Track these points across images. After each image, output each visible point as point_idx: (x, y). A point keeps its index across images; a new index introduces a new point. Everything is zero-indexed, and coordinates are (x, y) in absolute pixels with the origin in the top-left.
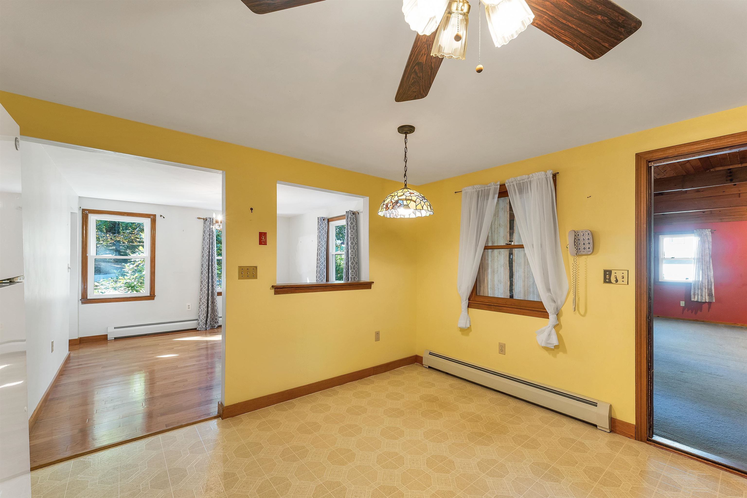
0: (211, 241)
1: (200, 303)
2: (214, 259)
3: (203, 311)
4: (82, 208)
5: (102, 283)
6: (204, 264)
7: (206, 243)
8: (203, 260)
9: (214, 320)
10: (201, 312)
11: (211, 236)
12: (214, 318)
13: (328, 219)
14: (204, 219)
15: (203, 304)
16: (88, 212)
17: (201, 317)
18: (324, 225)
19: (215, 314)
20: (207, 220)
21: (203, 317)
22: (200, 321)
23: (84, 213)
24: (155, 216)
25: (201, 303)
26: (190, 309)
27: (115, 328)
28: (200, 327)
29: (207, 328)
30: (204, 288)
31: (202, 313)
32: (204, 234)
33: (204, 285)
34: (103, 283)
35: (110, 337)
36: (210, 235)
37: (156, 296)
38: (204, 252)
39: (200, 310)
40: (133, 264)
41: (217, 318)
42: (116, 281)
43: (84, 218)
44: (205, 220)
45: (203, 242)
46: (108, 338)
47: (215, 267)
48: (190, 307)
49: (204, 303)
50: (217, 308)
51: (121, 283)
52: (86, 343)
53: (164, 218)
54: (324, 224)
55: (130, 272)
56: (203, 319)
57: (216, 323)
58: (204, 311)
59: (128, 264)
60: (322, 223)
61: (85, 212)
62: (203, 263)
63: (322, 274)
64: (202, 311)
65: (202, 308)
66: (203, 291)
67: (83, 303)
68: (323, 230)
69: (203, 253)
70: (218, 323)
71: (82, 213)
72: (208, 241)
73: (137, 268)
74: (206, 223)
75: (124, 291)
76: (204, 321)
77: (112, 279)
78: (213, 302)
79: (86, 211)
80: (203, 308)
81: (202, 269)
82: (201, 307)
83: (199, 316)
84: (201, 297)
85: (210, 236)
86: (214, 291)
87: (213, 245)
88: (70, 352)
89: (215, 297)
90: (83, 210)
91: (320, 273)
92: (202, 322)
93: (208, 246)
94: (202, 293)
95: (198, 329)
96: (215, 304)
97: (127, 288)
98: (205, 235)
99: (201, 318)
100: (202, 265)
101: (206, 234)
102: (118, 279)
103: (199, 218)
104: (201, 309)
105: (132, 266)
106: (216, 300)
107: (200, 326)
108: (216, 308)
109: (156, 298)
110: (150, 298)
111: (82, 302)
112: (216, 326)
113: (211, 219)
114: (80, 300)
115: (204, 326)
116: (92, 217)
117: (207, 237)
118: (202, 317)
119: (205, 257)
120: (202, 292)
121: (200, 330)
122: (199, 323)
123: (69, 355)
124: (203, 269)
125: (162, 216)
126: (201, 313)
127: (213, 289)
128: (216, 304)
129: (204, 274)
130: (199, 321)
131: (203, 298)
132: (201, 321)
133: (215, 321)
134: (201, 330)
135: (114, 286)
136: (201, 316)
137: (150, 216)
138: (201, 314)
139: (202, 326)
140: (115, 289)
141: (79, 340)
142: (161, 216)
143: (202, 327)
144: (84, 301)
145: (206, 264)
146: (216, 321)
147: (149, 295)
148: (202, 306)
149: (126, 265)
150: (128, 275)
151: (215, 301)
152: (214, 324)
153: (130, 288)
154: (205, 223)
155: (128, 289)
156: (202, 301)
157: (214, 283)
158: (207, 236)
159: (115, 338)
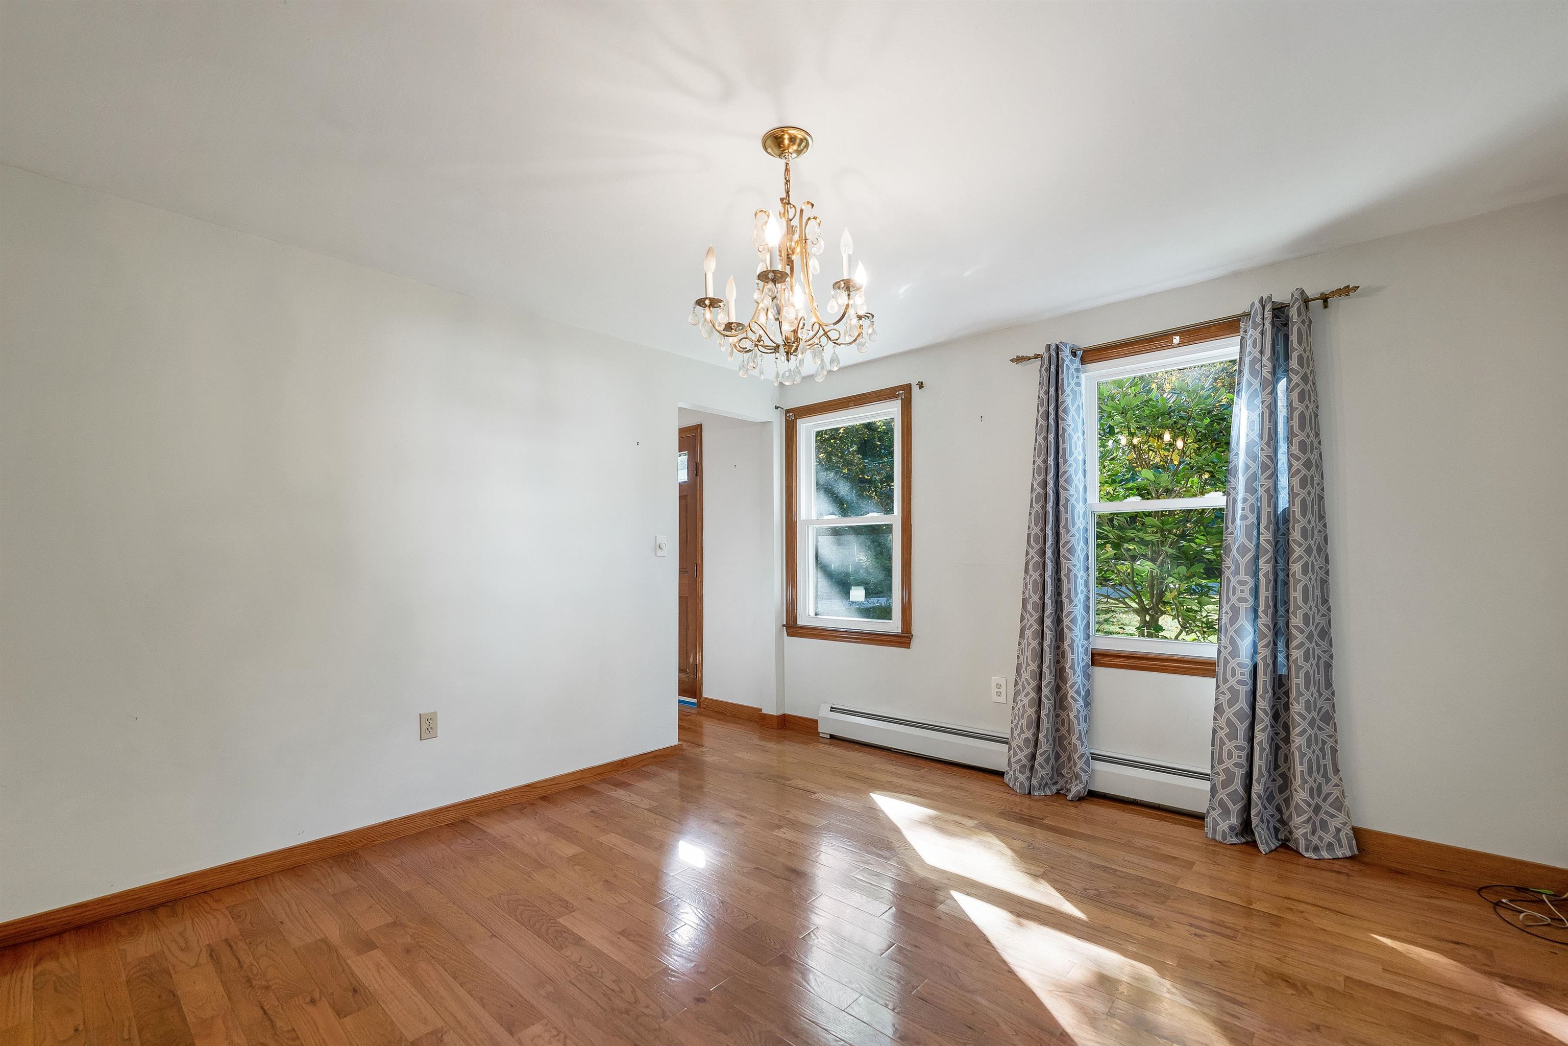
4: (784, 408)
22: (1012, 748)
23: (788, 419)
24: (908, 387)
26: (1000, 700)
27: (833, 709)
35: (823, 730)
37: (913, 636)
43: (789, 431)
46: (819, 732)
48: (1002, 690)
56: (1019, 747)
71: (786, 421)
79: (789, 415)
90: (787, 412)
95: (1006, 778)
103: (1019, 360)
109: (912, 643)
110: (900, 640)
111: (787, 632)
112: (1075, 791)
114: (782, 626)
116: (805, 426)
121: (1012, 785)
127: (1057, 637)
130: (1010, 750)
137: (897, 391)
144: (790, 628)
146: (1074, 771)
156: (1023, 677)
159: (832, 737)
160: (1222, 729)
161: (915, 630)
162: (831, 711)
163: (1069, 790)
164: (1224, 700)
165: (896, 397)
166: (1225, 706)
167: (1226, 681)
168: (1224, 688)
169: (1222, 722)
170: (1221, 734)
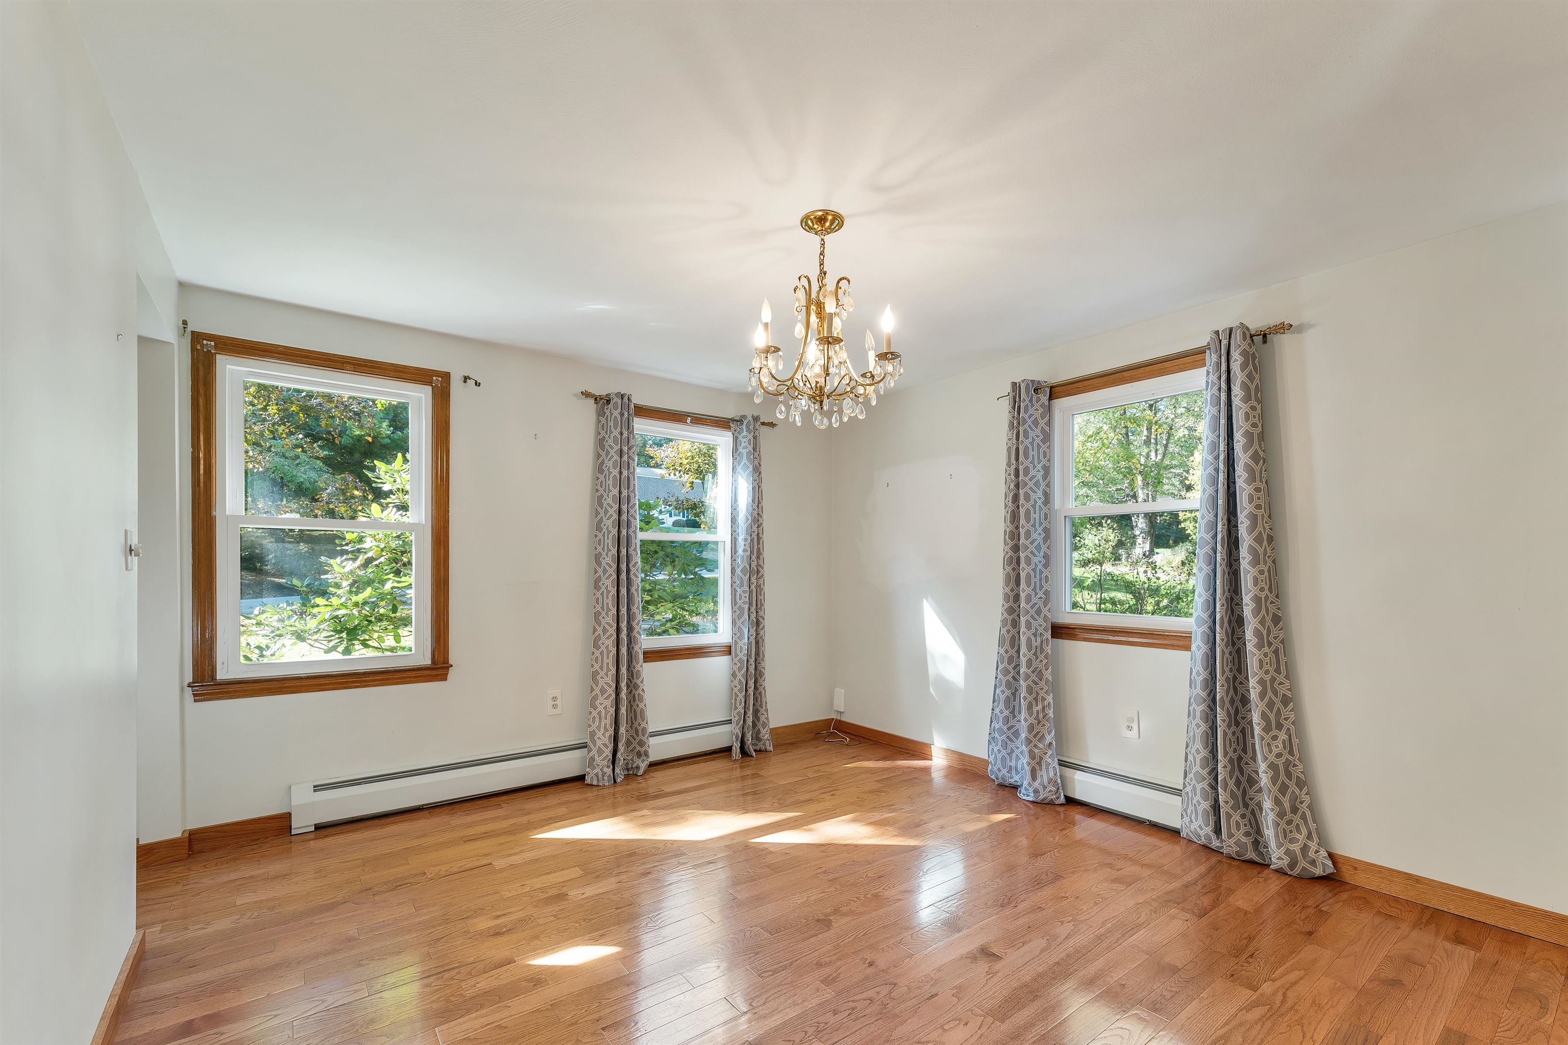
0: (625, 473)
1: (592, 690)
2: (633, 535)
3: (603, 719)
4: (190, 328)
5: (258, 618)
6: (604, 554)
7: (610, 482)
8: (598, 538)
9: (635, 748)
10: (597, 720)
11: (625, 458)
12: (635, 739)
13: (1051, 388)
14: (597, 399)
15: (603, 691)
16: (213, 343)
17: (599, 738)
18: (1037, 410)
19: (636, 724)
20: (608, 402)
21: (604, 739)
22: (594, 752)
23: (199, 347)
24: (446, 376)
25: (597, 691)
26: (556, 711)
27: (317, 788)
28: (597, 775)
29: (616, 777)
30: (606, 636)
31: (603, 724)
32: (601, 452)
33: (607, 626)
34: (262, 618)
35: (301, 823)
36: (624, 453)
37: (452, 666)
38: (602, 512)
39: (595, 713)
40: (354, 560)
41: (644, 739)
42: (301, 614)
43: (198, 369)
44: (603, 401)
45: (598, 478)
46: (293, 827)
47: (637, 566)
48: (558, 702)
49: (606, 687)
50: (645, 705)
51: (319, 618)
52: (213, 849)
53: (477, 384)
54: (1037, 405)
55: (345, 584)
56: (605, 745)
57: (639, 755)
58: (608, 717)
59: (338, 560)
60: (1031, 401)
61: (203, 346)
62: (600, 549)
63: (1038, 587)
64: (600, 718)
65: (601, 708)
66: (603, 648)
67: (199, 697)
68: (1034, 428)
69: (599, 517)
70: (646, 754)
71: (193, 349)
72: (615, 472)
73: (364, 572)
74: (608, 412)
75: (325, 643)
76: (608, 752)
77: (289, 608)
78: (633, 686)
79: (205, 342)
80: (605, 708)
81: (596, 572)
82: (597, 703)
83: (593, 734)
84: (597, 667)
85: (621, 457)
86: (636, 648)
87: (631, 488)
88: (142, 932)
89: (638, 667)
90: (197, 337)
91: (1033, 584)
92: (601, 758)
93: (615, 492)
94: (597, 653)
95: (588, 780)
96: (639, 691)
97: (334, 634)
98: (603, 454)
99: (599, 743)
100: (597, 558)
101: (610, 450)
102: (306, 606)
103: (586, 394)
104: (598, 710)
105: (350, 566)
106: (641, 679)
107: (595, 771)
108: (641, 705)
109: (452, 673)
110: (434, 672)
111: (195, 695)
112: (643, 766)
113: (626, 399)
114: (189, 686)
115: (609, 771)
116: (228, 366)
117: (613, 460)
118: (602, 737)
119: (607, 528)
120: (600, 650)
121: (595, 783)
122: (592, 759)
123: (143, 942)
124: (600, 571)
125: (470, 379)
126: (597, 723)
127: (631, 641)
128: (641, 693)
129: (603, 589)
130: (591, 754)
131: (602, 673)
132: (600, 752)
133: (638, 748)
134: (601, 784)
135: (299, 625)
136: (599, 734)
137: (432, 376)
138: (599, 728)
139: (602, 770)
140: (300, 636)
141: (187, 844)
142: (465, 382)
143: (604, 774)
144: (203, 688)
145: (610, 554)
146: (642, 750)
147: (428, 662)
148: (601, 699)
149: (332, 561)
150: (339, 592)
151: (639, 682)
152: (632, 760)
153: (344, 635)
154: (601, 413)
155: (337, 636)
156: (601, 683)
157: (636, 621)
158: (612, 456)
159: (318, 827)
160: (736, 687)
161: (454, 657)
162: (315, 791)
163: (638, 768)
164: (736, 668)
165: (429, 383)
166: (737, 672)
167: (736, 656)
168: (736, 660)
169: (736, 682)
170: (736, 690)
